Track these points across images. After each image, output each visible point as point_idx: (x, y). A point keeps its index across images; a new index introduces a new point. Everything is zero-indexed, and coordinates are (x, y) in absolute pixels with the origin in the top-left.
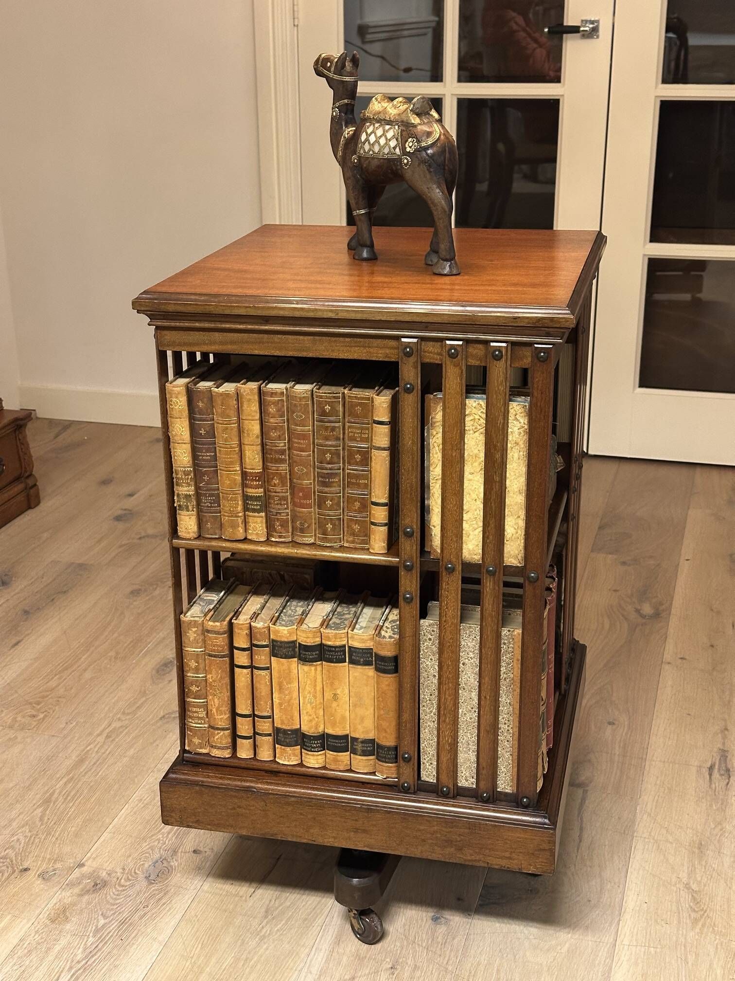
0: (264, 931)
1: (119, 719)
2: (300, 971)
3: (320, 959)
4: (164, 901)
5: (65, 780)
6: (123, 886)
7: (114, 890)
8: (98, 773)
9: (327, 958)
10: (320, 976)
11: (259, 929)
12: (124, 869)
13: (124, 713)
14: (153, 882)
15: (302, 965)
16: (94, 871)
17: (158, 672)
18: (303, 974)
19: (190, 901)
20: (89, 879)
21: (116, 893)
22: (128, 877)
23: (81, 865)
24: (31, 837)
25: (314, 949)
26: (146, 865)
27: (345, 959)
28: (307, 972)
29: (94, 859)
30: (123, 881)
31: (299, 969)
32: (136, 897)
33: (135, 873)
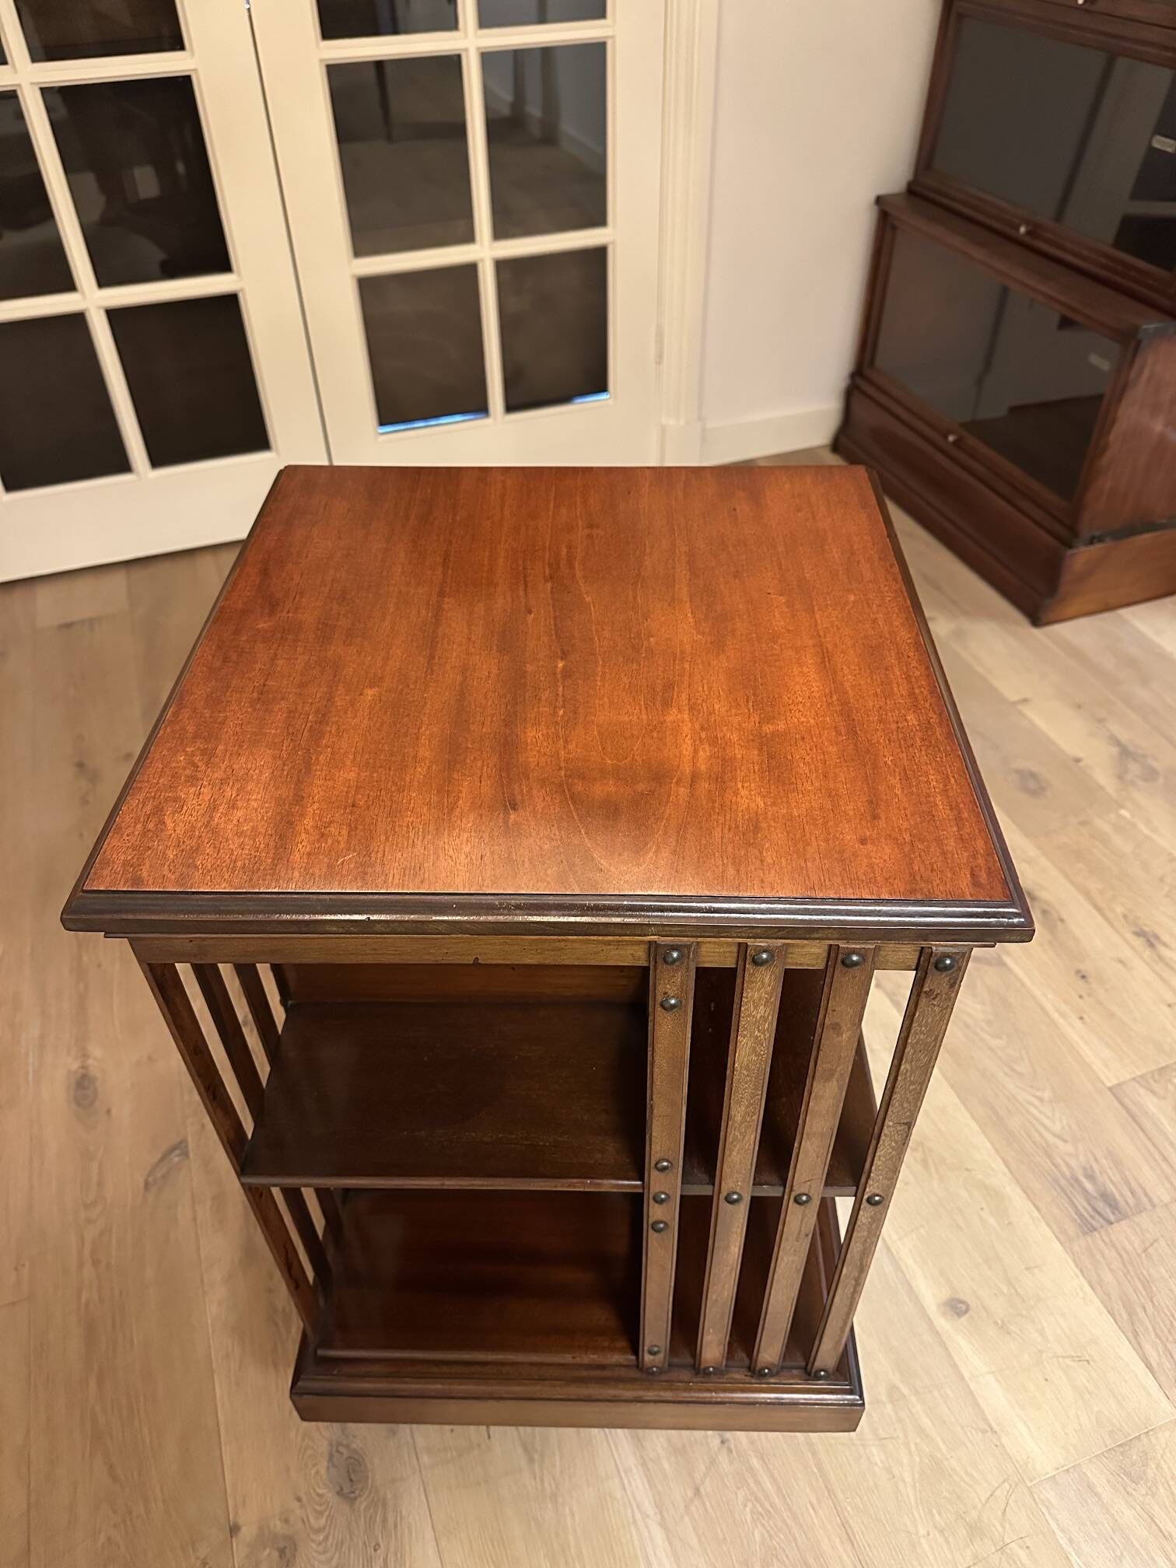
0: (546, 1485)
1: (89, 1221)
2: (635, 1521)
3: (640, 1487)
4: (391, 1521)
5: (93, 1384)
6: (318, 1531)
7: (314, 1545)
8: (132, 1341)
9: (646, 1476)
10: (661, 1513)
11: (539, 1487)
12: (299, 1499)
13: (87, 1207)
14: (352, 1495)
15: (630, 1515)
16: (260, 1528)
17: (78, 1104)
18: (640, 1523)
19: (423, 1497)
20: (264, 1549)
21: (321, 1548)
22: (315, 1511)
23: (234, 1530)
24: (124, 1521)
25: (623, 1474)
26: (323, 1471)
27: (666, 1465)
28: (643, 1519)
29: (244, 1504)
30: (312, 1521)
31: (631, 1520)
32: (351, 1539)
33: (318, 1495)
